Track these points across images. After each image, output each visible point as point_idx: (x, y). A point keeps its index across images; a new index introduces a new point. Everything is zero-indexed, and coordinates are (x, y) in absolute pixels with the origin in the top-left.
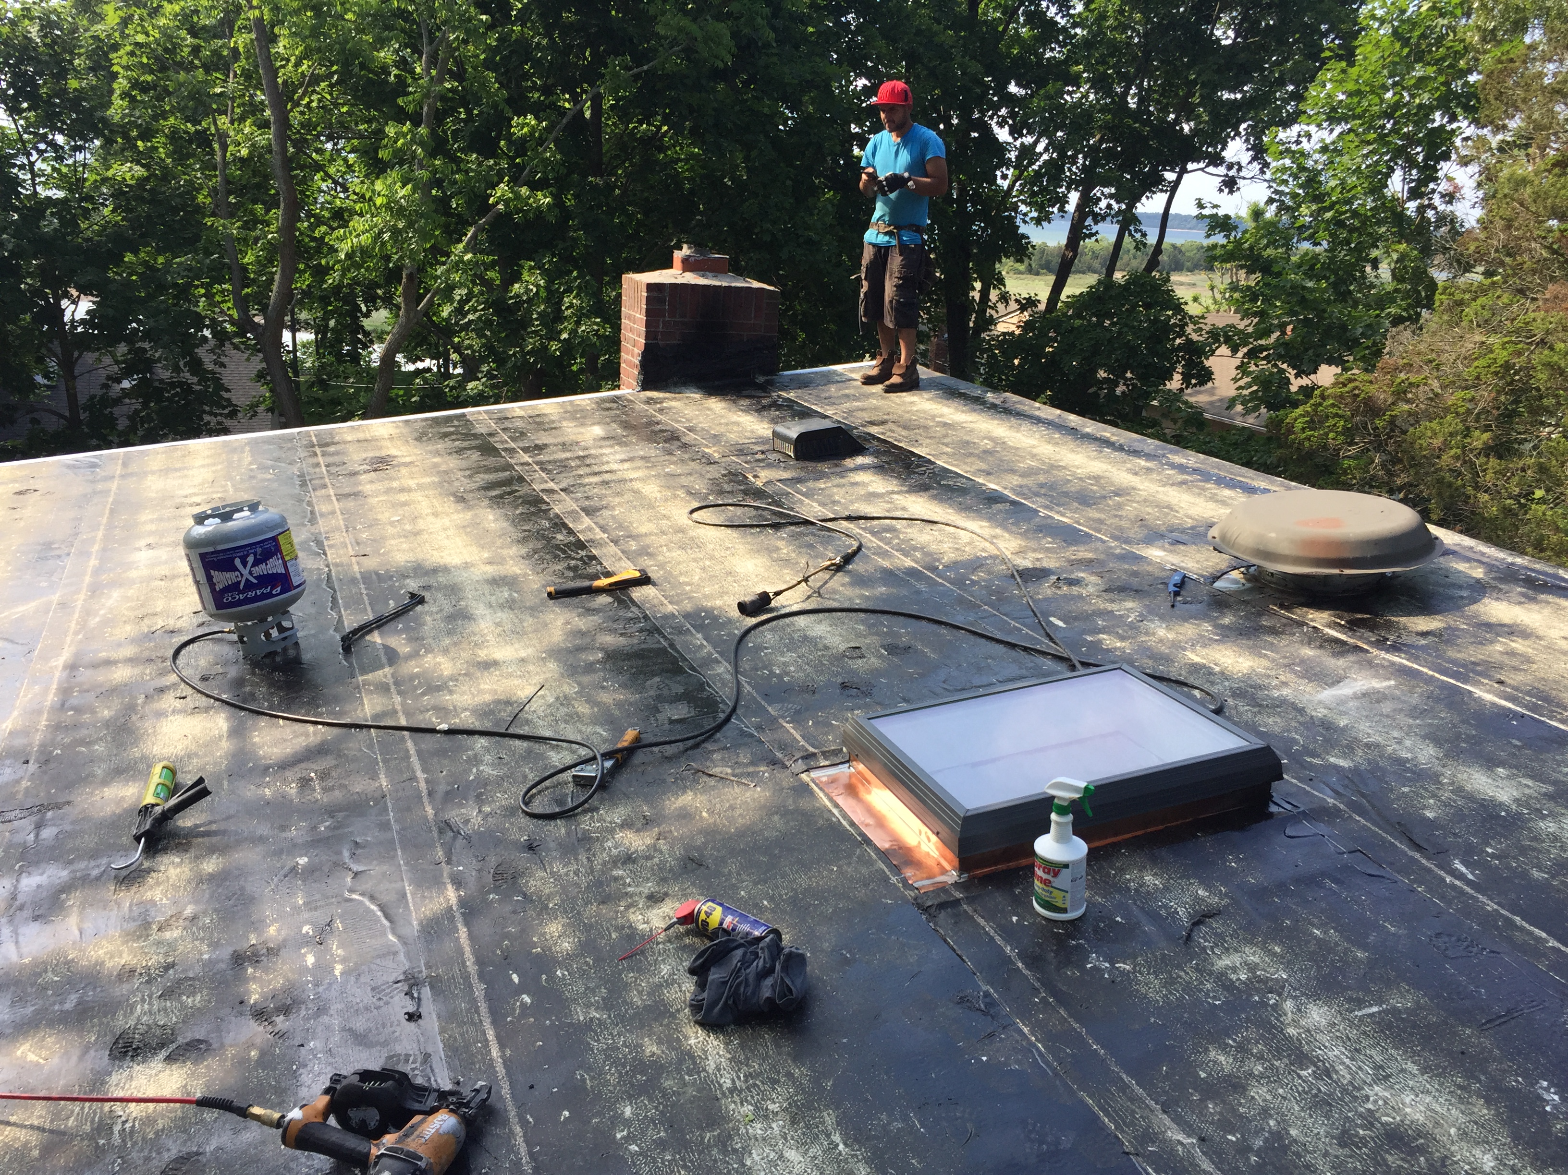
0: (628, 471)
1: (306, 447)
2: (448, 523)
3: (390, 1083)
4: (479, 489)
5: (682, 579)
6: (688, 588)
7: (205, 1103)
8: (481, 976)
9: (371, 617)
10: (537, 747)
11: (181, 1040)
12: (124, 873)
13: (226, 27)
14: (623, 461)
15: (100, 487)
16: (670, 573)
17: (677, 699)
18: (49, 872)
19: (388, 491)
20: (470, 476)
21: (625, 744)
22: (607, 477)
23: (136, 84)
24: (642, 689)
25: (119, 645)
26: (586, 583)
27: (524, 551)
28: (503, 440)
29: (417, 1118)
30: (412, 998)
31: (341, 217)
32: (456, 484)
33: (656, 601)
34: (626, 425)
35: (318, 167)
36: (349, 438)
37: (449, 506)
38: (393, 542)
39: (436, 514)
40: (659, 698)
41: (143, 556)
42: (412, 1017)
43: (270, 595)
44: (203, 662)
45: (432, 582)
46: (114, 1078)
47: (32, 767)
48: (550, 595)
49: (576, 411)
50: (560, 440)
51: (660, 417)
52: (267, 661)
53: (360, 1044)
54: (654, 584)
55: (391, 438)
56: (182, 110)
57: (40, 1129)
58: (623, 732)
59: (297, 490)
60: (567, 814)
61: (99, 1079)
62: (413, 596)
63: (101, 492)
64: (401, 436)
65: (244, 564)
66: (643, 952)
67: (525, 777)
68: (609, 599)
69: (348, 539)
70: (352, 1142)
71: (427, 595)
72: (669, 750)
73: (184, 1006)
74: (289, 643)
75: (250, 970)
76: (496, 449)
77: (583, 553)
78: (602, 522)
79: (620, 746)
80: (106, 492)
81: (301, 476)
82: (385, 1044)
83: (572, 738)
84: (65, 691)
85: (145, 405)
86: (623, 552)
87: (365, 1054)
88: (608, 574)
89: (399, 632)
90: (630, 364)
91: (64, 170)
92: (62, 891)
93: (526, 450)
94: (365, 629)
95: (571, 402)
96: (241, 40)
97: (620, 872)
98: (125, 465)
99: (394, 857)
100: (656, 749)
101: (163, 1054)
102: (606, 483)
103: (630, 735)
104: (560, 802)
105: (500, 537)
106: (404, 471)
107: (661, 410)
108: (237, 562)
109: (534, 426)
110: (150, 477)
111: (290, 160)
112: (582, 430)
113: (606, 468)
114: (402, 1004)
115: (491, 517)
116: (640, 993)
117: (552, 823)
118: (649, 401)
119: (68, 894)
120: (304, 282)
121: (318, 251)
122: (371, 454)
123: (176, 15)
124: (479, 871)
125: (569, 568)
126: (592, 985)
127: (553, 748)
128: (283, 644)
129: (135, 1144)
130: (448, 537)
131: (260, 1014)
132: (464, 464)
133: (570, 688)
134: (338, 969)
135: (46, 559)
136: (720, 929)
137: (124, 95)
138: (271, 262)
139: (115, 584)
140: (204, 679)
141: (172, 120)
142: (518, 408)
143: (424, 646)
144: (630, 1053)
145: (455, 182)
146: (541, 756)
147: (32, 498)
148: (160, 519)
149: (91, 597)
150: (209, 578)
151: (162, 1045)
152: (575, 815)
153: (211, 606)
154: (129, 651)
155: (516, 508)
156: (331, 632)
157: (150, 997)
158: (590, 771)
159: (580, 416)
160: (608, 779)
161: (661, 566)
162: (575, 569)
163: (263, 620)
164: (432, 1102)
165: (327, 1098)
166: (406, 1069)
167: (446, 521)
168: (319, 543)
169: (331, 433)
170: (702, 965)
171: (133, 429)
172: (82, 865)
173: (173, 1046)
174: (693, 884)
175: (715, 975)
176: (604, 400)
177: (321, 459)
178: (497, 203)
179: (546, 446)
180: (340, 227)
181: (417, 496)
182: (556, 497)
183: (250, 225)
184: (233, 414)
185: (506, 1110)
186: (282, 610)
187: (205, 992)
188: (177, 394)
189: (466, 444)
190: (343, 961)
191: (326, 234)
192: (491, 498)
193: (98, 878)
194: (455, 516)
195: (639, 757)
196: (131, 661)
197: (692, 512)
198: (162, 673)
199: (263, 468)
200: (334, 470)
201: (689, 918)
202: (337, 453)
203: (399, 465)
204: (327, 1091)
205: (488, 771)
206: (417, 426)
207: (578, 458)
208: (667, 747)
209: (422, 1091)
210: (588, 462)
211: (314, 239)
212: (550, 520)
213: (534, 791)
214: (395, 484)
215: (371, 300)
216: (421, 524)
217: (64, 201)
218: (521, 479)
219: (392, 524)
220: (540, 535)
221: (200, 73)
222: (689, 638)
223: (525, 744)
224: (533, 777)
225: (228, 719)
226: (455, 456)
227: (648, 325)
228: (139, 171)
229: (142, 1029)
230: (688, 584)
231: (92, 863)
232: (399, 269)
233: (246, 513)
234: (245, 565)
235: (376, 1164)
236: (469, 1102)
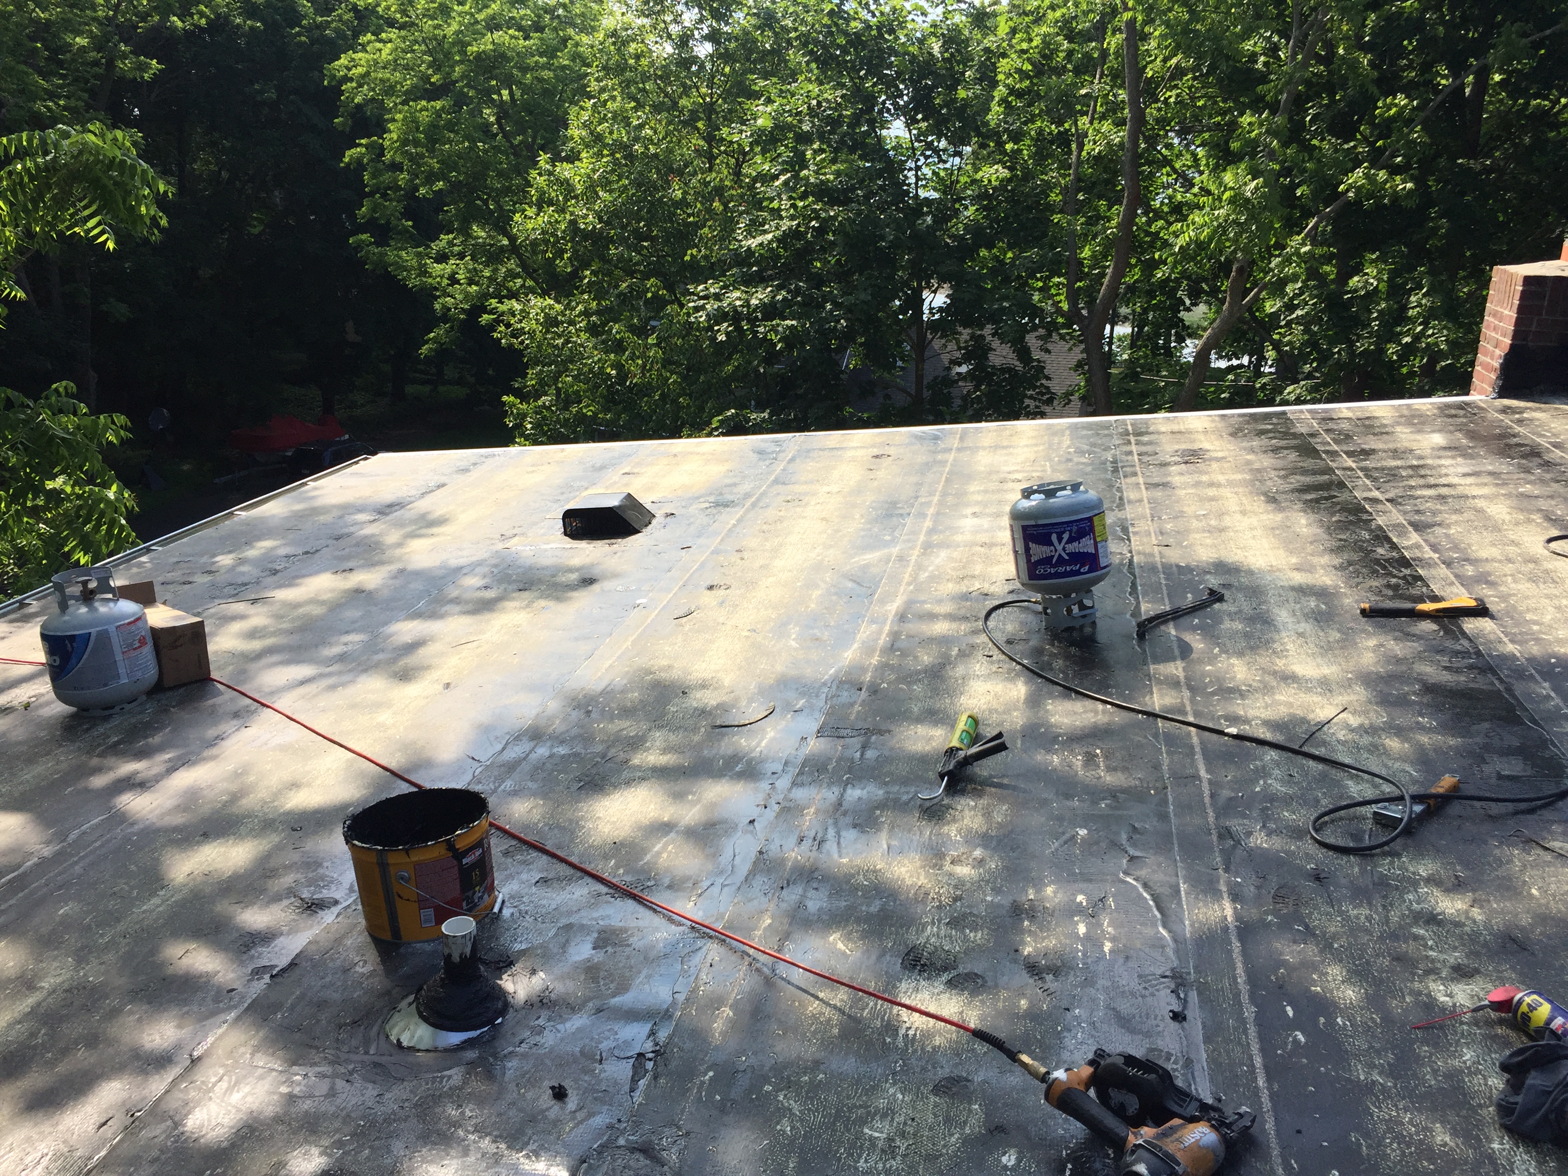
0: (1469, 486)
1: (1121, 434)
2: (1255, 523)
3: (1153, 1076)
4: (1293, 491)
5: (1528, 617)
6: (1535, 628)
7: (979, 1035)
8: (1253, 999)
9: (1168, 608)
10: (1336, 774)
11: (961, 969)
12: (928, 804)
13: (1099, 31)
14: (1465, 475)
15: (939, 457)
16: (1514, 607)
17: (1507, 752)
18: (869, 788)
19: (1198, 484)
20: (1285, 477)
21: (1441, 791)
22: (1444, 491)
23: (1012, 91)
24: (1465, 733)
25: (940, 601)
26: (1408, 605)
27: (1337, 561)
28: (1325, 442)
29: (1176, 1121)
30: (1178, 997)
31: (1179, 211)
32: (1269, 483)
33: (1492, 637)
34: (1472, 435)
35: (1167, 162)
36: (1163, 429)
37: (1259, 505)
38: (1197, 536)
39: (1243, 513)
40: (1486, 748)
41: (968, 523)
42: (1178, 1017)
43: (1078, 573)
44: (1010, 628)
45: (1233, 580)
46: (904, 986)
47: (864, 694)
48: (1363, 612)
49: (1413, 416)
50: (1391, 446)
51: (1518, 429)
52: (1065, 635)
53: (1123, 1027)
54: (1492, 617)
55: (1205, 431)
56: (1049, 112)
57: (841, 1011)
58: (1438, 777)
59: (1109, 475)
60: (1363, 852)
61: (892, 982)
62: (1212, 592)
63: (940, 462)
64: (1216, 431)
65: (1060, 540)
66: (1442, 1028)
67: (1317, 801)
68: (1434, 627)
69: (1152, 527)
70: (1111, 1121)
71: (1227, 594)
72: (1495, 808)
73: (966, 939)
74: (1088, 621)
75: (1026, 923)
76: (1316, 451)
77: (1407, 572)
78: (1432, 540)
79: (1433, 791)
80: (943, 463)
81: (1115, 462)
82: (1148, 1034)
83: (1376, 770)
84: (895, 636)
85: (977, 388)
86: (1457, 576)
87: (1128, 1038)
88: (1435, 599)
89: (1194, 629)
90: (1487, 367)
91: (942, 174)
92: (877, 808)
93: (1349, 454)
94: (1160, 619)
95: (1408, 406)
96: (1114, 41)
97: (1422, 932)
98: (962, 439)
99: (1171, 850)
100: (1478, 804)
101: (945, 977)
102: (1442, 498)
103: (1447, 782)
104: (1355, 837)
105: (1311, 543)
106: (1215, 465)
107: (1520, 422)
108: (1054, 537)
109: (1362, 429)
110: (981, 453)
111: (1141, 156)
112: (1418, 437)
113: (1443, 481)
114: (1166, 1002)
115: (1303, 521)
116: (1435, 1072)
117: (1345, 858)
118: (1505, 410)
119: (882, 811)
120: (1135, 275)
121: (1152, 246)
122: (1184, 446)
123: (1057, 21)
124: (1258, 888)
125: (1388, 586)
126: (1377, 1045)
127: (1352, 777)
128: (1082, 622)
129: (915, 1051)
130: (1254, 537)
131: (1033, 969)
132: (1280, 463)
133: (1379, 716)
134: (1108, 946)
135: (891, 516)
136: (1546, 1029)
137: (1003, 101)
138: (1105, 257)
139: (942, 545)
140: (1009, 642)
141: (1039, 124)
142: (1345, 409)
143: (1218, 645)
144: (1417, 1133)
145: (1305, 170)
146: (1337, 783)
147: (885, 462)
148: (986, 491)
149: (923, 554)
150: (1027, 549)
151: (946, 969)
152: (1373, 856)
153: (1025, 576)
154: (946, 608)
155: (1333, 514)
156: (1128, 616)
157: (939, 921)
158: (1395, 811)
159: (1417, 422)
160: (1415, 824)
161: (1504, 598)
162: (1395, 588)
163: (1067, 596)
164: (1192, 1110)
165: (1090, 1070)
166: (1169, 1067)
167: (1254, 521)
168: (1125, 530)
169: (1146, 422)
170: (1519, 1064)
171: (964, 408)
172: (896, 788)
173: (954, 973)
174: (1513, 968)
175: (1534, 1079)
176: (1448, 406)
177: (1134, 448)
178: (1347, 190)
179: (1373, 451)
180: (1177, 221)
181: (1226, 492)
182: (1380, 507)
183: (1092, 221)
184: (1049, 402)
185: (1269, 1147)
186: (1086, 588)
187: (986, 931)
188: (1005, 379)
189: (1283, 443)
190: (1113, 939)
191: (1161, 228)
192: (1306, 502)
193: (907, 803)
194: (1264, 517)
195: (1455, 809)
196: (951, 617)
197: (1550, 540)
198: (975, 632)
199: (1080, 452)
200: (1145, 459)
201: (1506, 1006)
202: (1150, 443)
203: (1212, 459)
204: (1091, 1063)
205: (1277, 787)
206: (1233, 421)
207: (1412, 467)
208: (1493, 804)
209: (1184, 1096)
210: (1423, 472)
211: (1148, 234)
212: (1371, 531)
213: (1326, 818)
214: (1205, 478)
215: (1196, 295)
216: (1227, 521)
217: (939, 201)
218: (1341, 485)
219: (1197, 517)
220: (1358, 546)
221: (1069, 77)
222: (1532, 685)
223: (1320, 766)
224: (1326, 803)
225: (1026, 683)
226: (1271, 454)
227: (1518, 323)
228: (1005, 173)
229: (930, 948)
230: (1536, 623)
231: (903, 790)
232: (1229, 262)
233: (1068, 492)
234: (1060, 542)
235: (1133, 1152)
236: (1231, 1124)
